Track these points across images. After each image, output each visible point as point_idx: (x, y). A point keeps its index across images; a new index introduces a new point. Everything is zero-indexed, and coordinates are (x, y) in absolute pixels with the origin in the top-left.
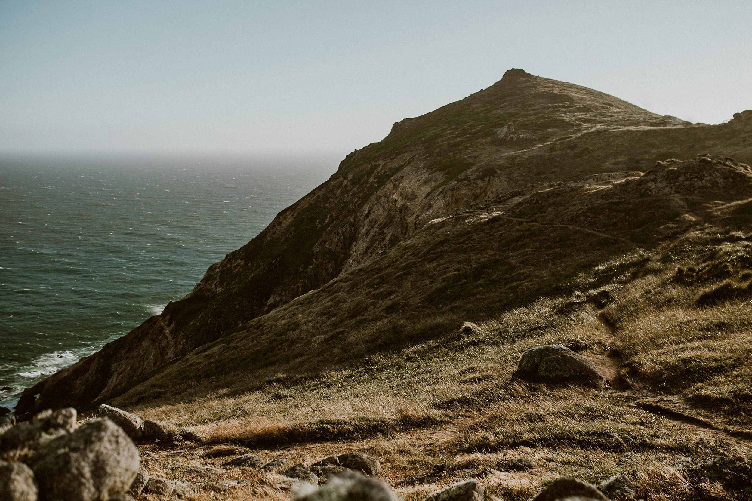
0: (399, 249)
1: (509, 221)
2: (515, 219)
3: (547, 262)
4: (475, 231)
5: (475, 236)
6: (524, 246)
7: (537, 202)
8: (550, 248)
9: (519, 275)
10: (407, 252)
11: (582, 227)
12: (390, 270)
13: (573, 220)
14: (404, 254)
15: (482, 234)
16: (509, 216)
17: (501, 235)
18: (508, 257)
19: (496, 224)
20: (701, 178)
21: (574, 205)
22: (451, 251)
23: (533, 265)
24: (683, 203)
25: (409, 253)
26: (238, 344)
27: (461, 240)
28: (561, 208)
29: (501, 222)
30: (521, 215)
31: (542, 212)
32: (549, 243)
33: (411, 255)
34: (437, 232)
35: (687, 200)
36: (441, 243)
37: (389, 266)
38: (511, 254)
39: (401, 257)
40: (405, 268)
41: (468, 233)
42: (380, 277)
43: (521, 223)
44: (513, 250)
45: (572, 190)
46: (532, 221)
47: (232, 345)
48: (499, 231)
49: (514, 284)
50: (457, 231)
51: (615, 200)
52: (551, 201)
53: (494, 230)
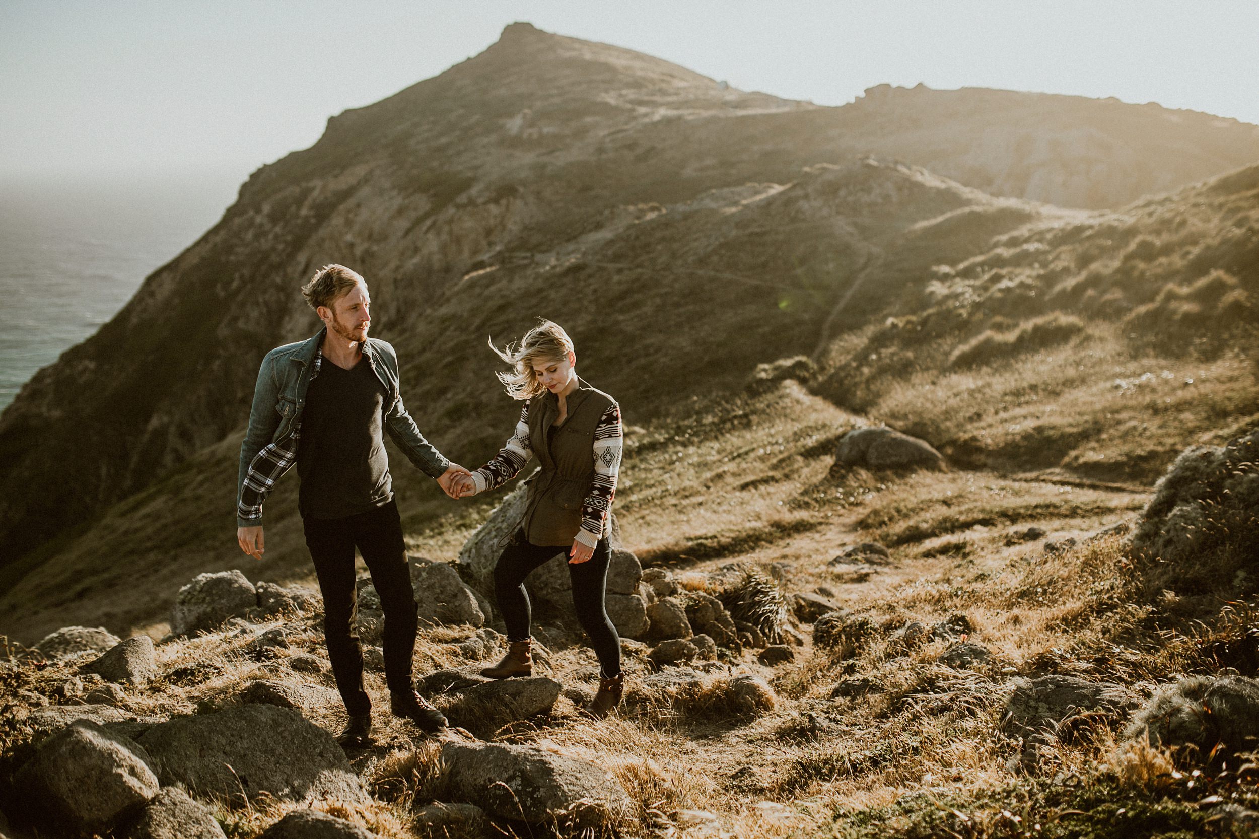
0: (431, 323)
1: (601, 269)
2: (611, 266)
3: (680, 325)
4: (552, 286)
5: (553, 294)
6: (636, 305)
7: (637, 238)
8: (677, 305)
9: (646, 347)
10: (449, 327)
11: (717, 271)
12: (428, 355)
13: (702, 262)
14: (446, 329)
15: (564, 291)
16: (599, 261)
17: (595, 291)
18: (617, 323)
19: (583, 275)
20: (868, 191)
21: (696, 240)
22: (523, 320)
23: (660, 332)
24: (850, 229)
25: (452, 328)
26: (200, 491)
27: (534, 301)
28: (675, 246)
29: (589, 271)
30: (617, 258)
31: (648, 253)
32: (676, 299)
33: (456, 330)
34: (487, 292)
35: (855, 224)
36: (502, 308)
37: (424, 350)
38: (621, 318)
39: (441, 334)
40: (453, 351)
41: (540, 290)
42: (416, 367)
43: (620, 271)
44: (622, 311)
45: (686, 217)
46: (637, 266)
47: (188, 493)
48: (590, 284)
49: (643, 361)
50: (519, 289)
51: (758, 230)
52: (658, 234)
53: (582, 283)
